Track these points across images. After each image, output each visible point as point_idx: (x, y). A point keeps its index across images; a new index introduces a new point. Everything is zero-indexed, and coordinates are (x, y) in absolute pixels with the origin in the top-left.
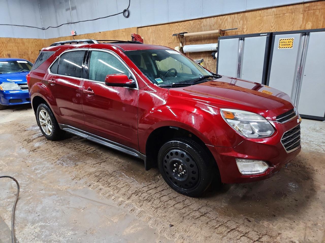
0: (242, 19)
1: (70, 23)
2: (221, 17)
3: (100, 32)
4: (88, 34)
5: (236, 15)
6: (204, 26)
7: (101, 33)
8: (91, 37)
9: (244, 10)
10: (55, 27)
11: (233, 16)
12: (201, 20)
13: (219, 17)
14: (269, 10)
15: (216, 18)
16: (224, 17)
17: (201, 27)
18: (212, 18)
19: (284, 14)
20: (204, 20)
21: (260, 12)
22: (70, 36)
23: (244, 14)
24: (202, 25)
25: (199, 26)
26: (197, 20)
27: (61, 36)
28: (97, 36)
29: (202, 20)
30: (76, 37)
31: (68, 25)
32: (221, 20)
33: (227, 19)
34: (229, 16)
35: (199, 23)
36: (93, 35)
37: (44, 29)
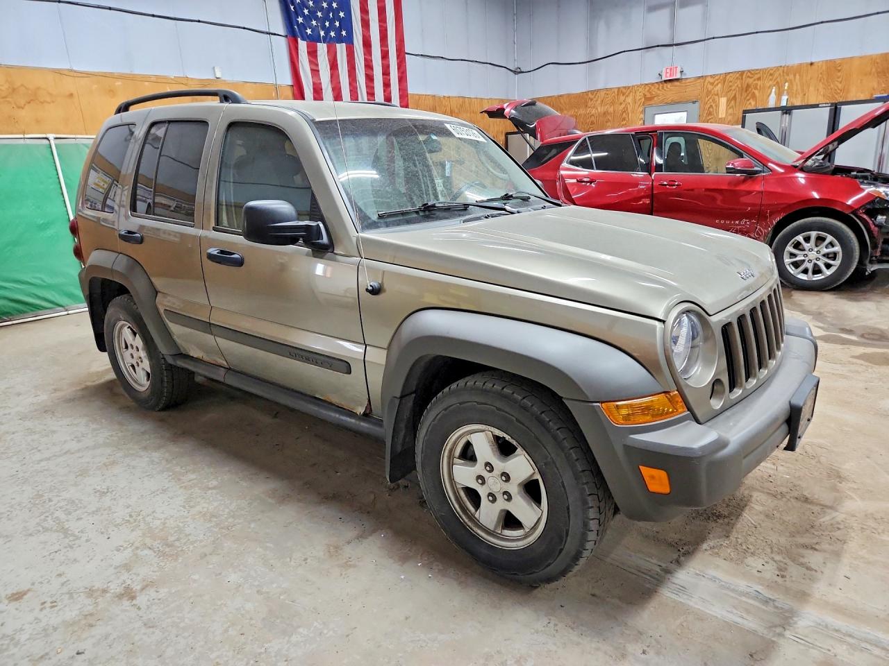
1: (658, 46)
3: (812, 64)
4: (742, 73)
7: (815, 64)
8: (759, 79)
10: (580, 63)
22: (647, 84)
27: (600, 86)
28: (791, 77)
30: (677, 83)
31: (647, 52)
36: (771, 72)
37: (519, 70)
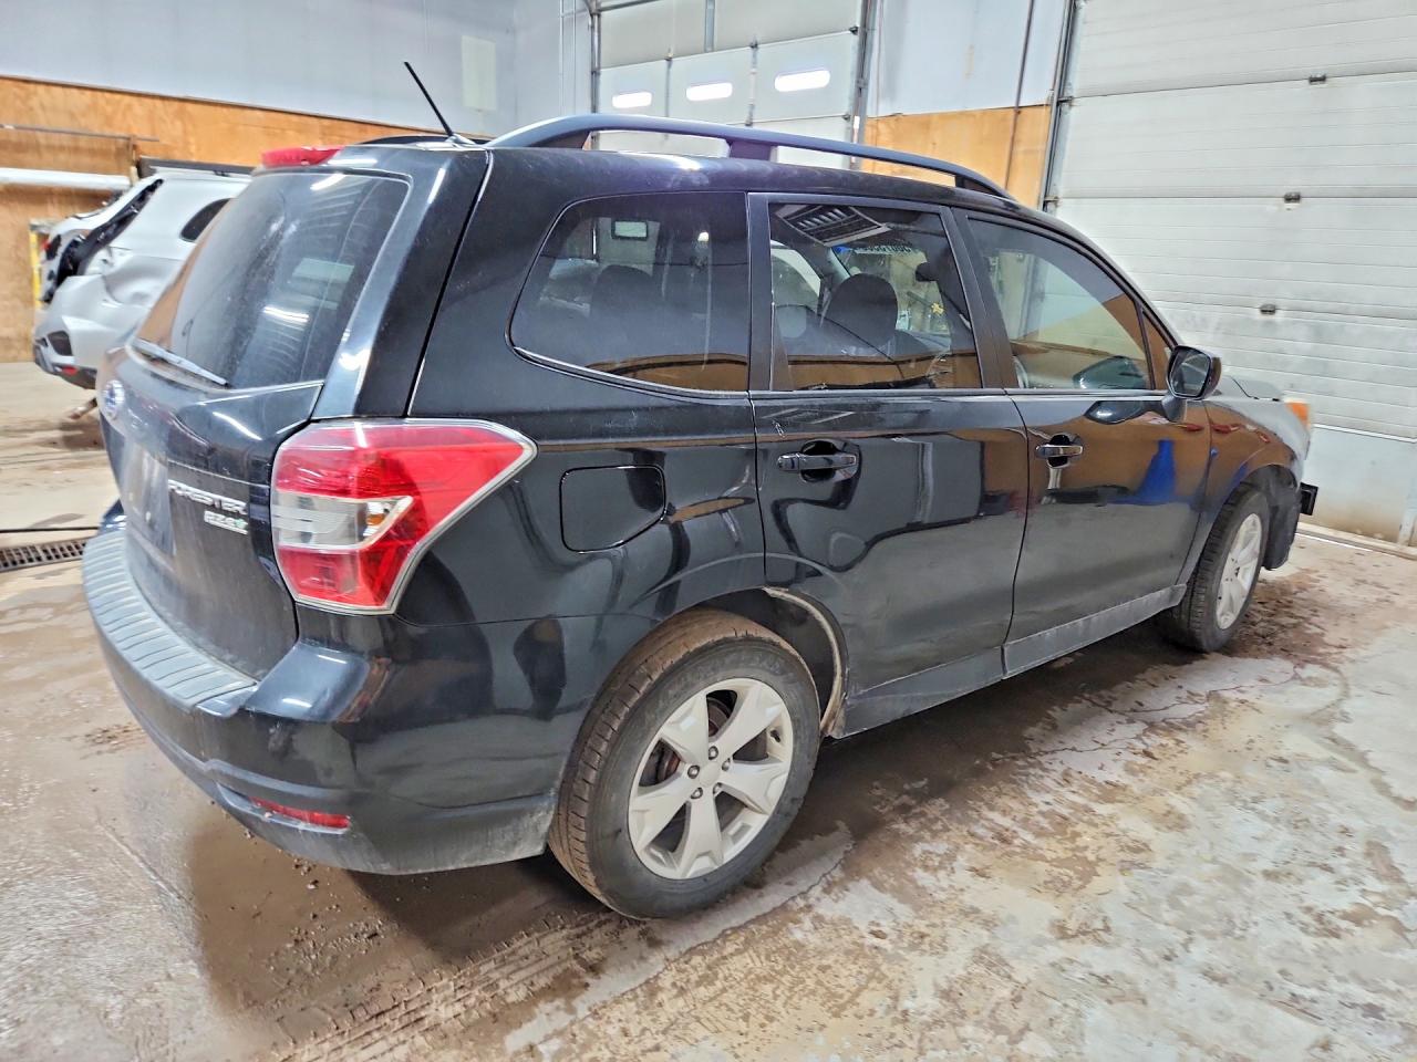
0: (180, 115)
2: (107, 95)
5: (158, 103)
6: (43, 107)
9: (181, 95)
11: (148, 101)
12: (27, 86)
13: (99, 94)
14: (248, 112)
15: (88, 93)
16: (118, 97)
17: (31, 109)
18: (75, 91)
19: (283, 130)
20: (41, 89)
21: (225, 110)
23: (181, 104)
24: (34, 102)
25: (18, 103)
26: (10, 83)
29: (31, 87)
32: (108, 102)
33: (129, 107)
34: (134, 100)
35: (22, 93)
